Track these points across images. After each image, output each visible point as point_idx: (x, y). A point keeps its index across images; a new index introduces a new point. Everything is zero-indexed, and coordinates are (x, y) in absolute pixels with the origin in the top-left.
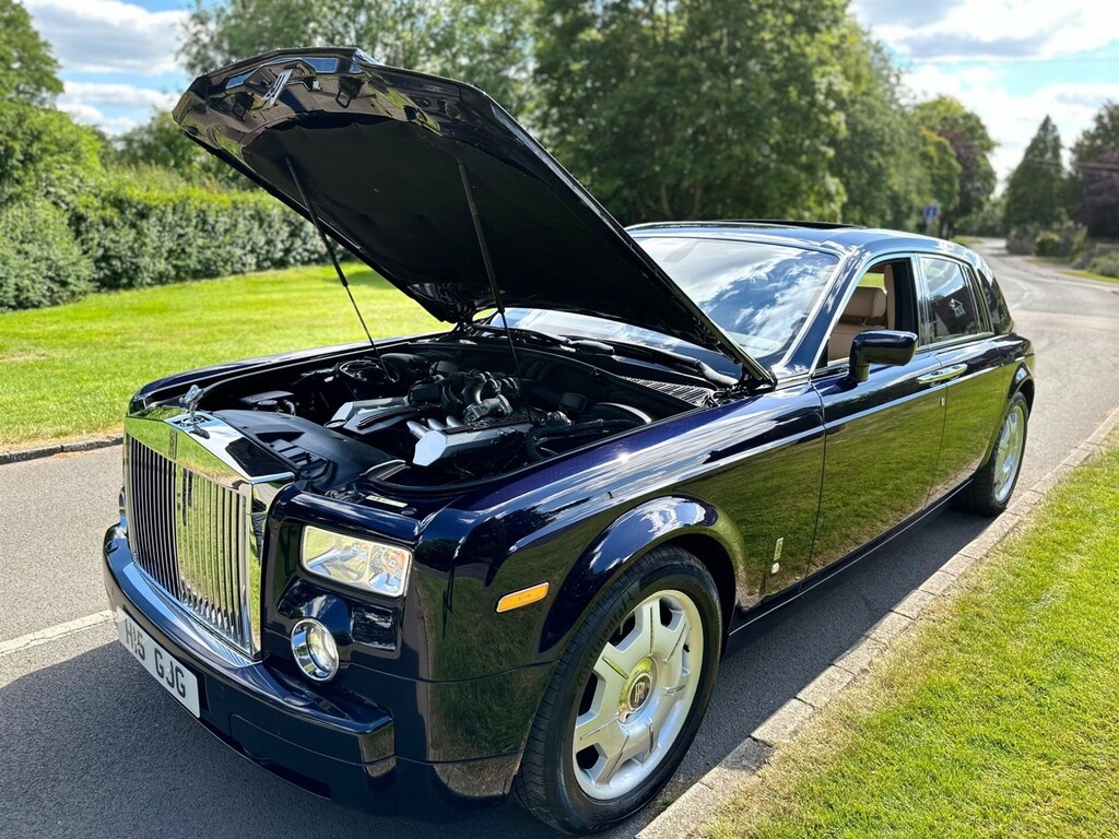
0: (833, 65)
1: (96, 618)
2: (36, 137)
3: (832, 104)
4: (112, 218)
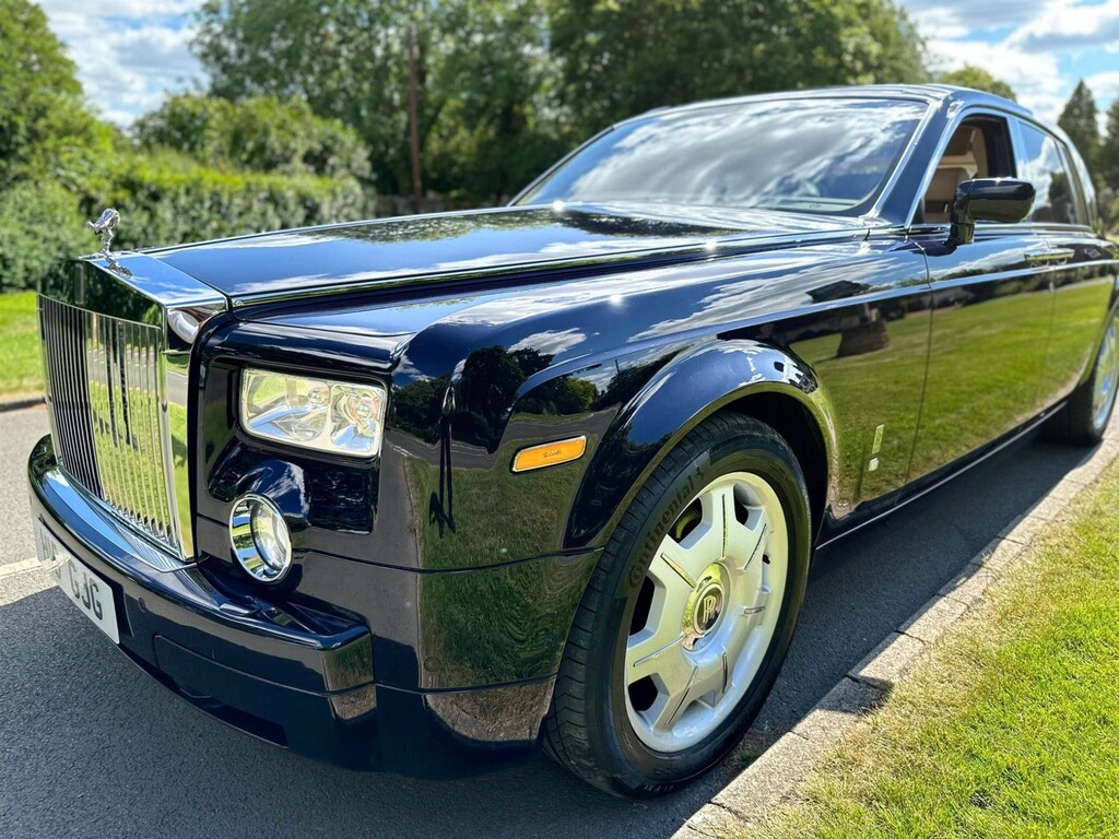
0: (859, 26)
2: (41, 112)
3: (859, 65)
4: (124, 199)
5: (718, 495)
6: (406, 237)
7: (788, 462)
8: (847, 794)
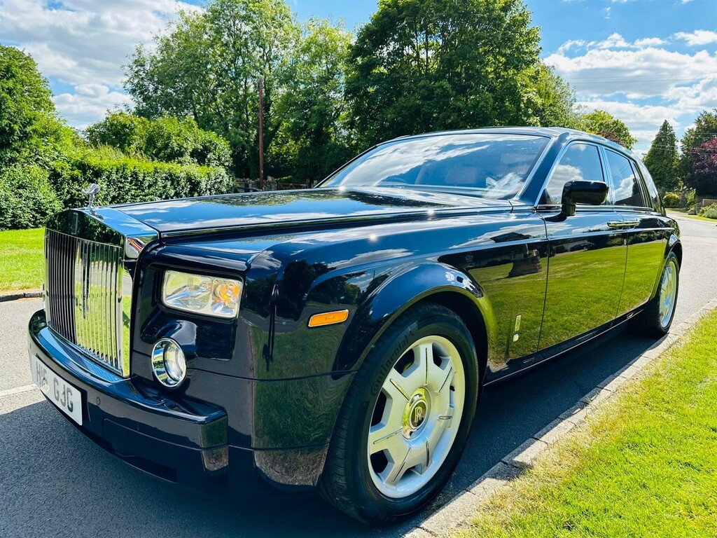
0: (531, 88)
1: (29, 388)
3: (530, 111)
4: (77, 176)
5: (424, 347)
6: (254, 203)
7: (463, 332)
8: (494, 523)
